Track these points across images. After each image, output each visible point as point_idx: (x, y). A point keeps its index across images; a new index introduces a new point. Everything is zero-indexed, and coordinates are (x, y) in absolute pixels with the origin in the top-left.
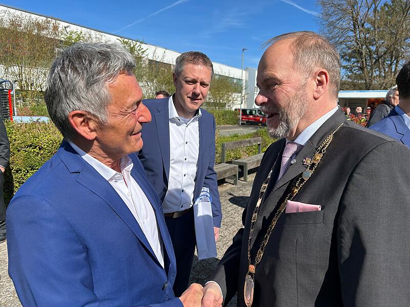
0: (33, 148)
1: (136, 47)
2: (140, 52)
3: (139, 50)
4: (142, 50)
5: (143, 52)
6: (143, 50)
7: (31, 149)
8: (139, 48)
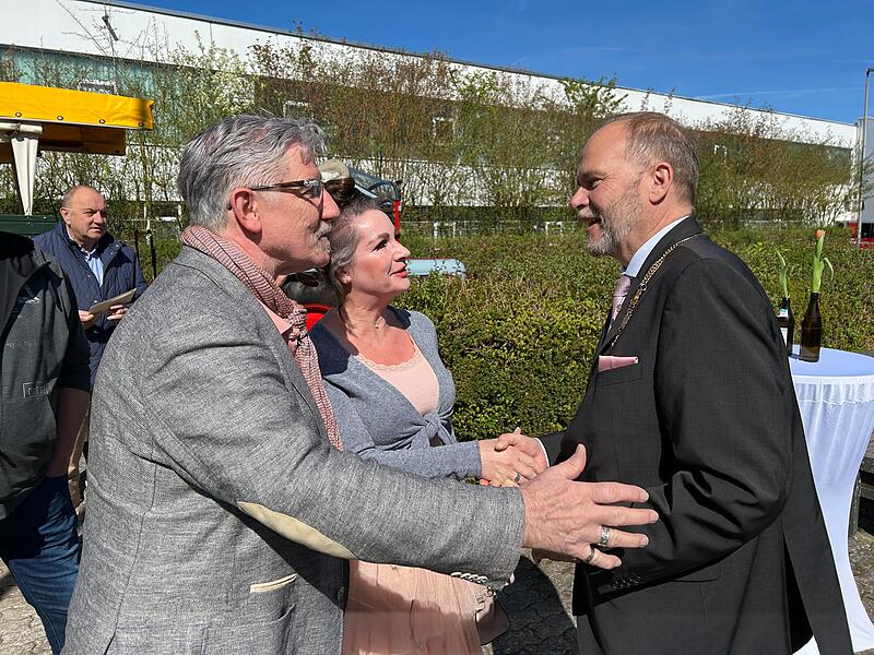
1: (599, 93)
2: (607, 105)
3: (606, 100)
4: (612, 101)
5: (616, 103)
6: (616, 99)
8: (605, 95)
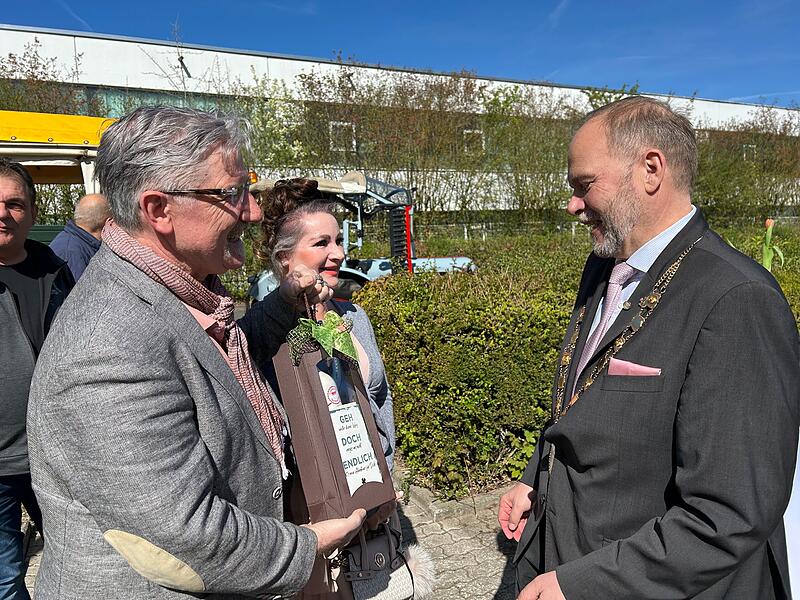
0: (473, 336)
7: (469, 339)
